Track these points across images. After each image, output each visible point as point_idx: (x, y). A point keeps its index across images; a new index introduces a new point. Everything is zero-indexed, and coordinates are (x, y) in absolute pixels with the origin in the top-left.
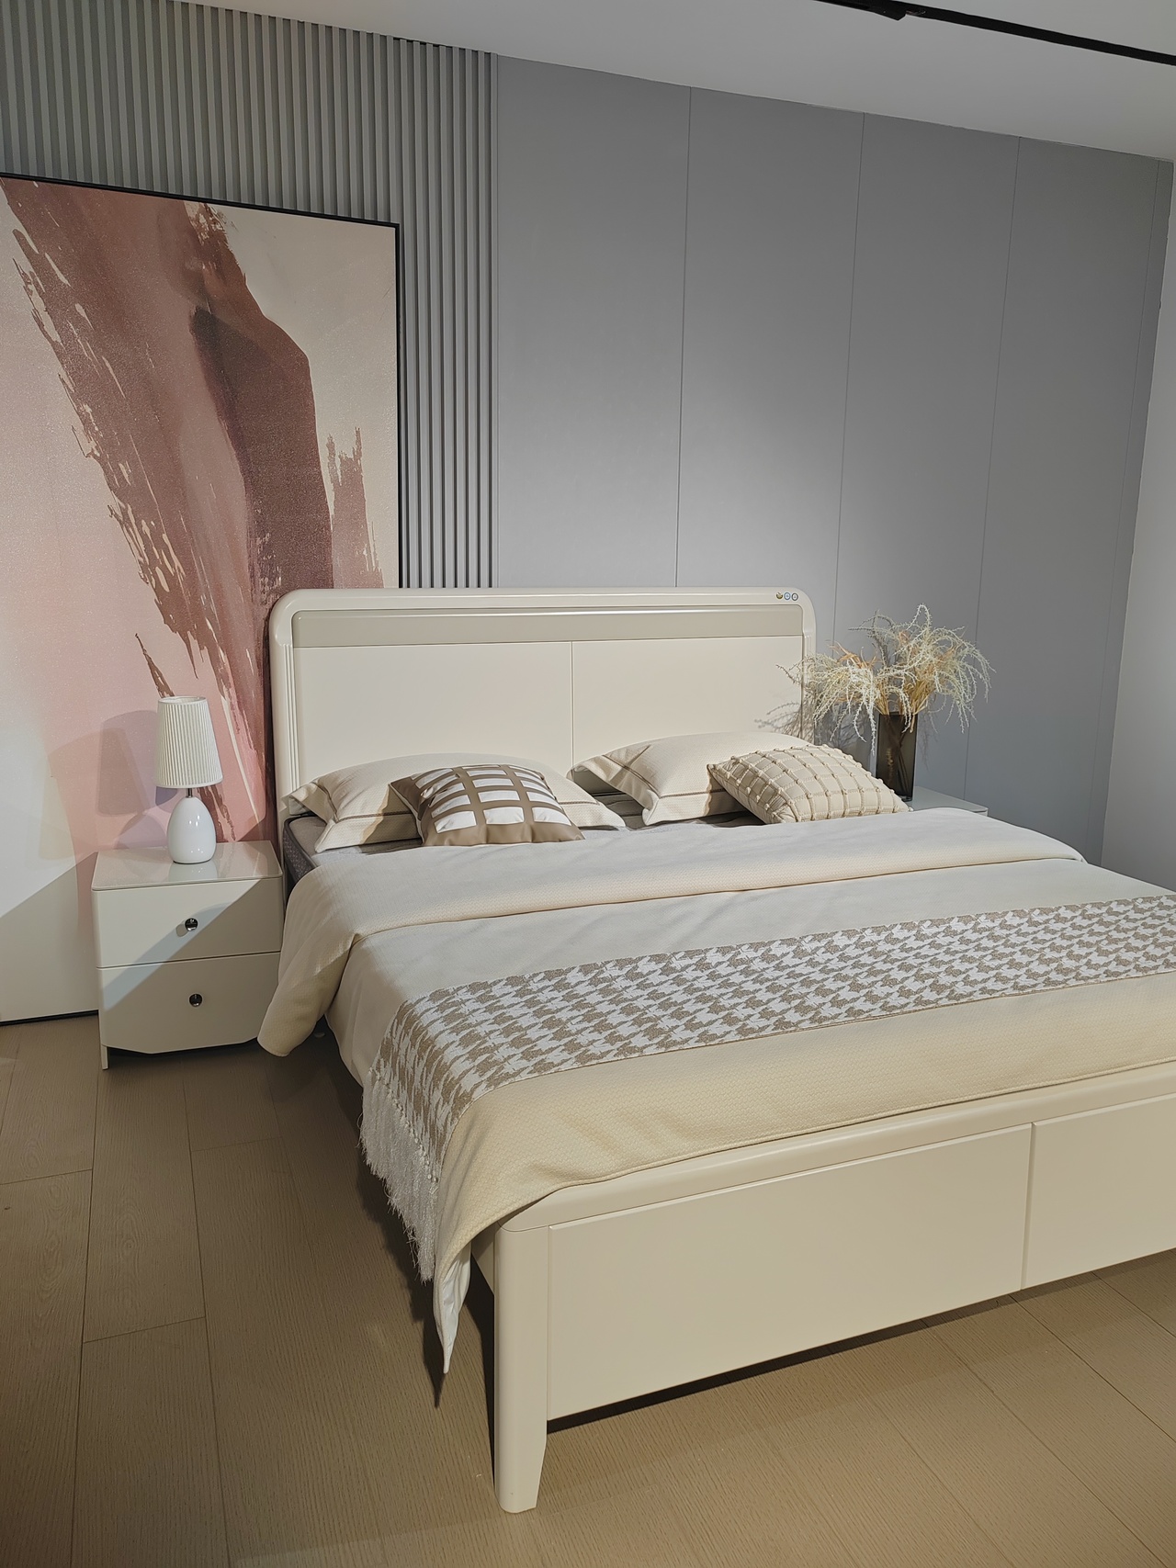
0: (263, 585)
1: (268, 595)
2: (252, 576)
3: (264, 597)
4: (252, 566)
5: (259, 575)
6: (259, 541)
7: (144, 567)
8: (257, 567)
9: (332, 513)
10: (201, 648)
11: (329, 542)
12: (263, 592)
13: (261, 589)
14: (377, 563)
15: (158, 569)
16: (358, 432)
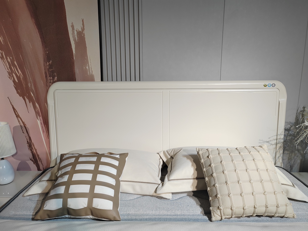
3: (51, 84)
4: (46, 73)
5: (48, 76)
6: (48, 64)
7: (9, 74)
9: (74, 52)
10: (30, 102)
11: (73, 63)
12: (50, 82)
13: (49, 81)
14: (92, 71)
15: (14, 74)
16: (83, 21)
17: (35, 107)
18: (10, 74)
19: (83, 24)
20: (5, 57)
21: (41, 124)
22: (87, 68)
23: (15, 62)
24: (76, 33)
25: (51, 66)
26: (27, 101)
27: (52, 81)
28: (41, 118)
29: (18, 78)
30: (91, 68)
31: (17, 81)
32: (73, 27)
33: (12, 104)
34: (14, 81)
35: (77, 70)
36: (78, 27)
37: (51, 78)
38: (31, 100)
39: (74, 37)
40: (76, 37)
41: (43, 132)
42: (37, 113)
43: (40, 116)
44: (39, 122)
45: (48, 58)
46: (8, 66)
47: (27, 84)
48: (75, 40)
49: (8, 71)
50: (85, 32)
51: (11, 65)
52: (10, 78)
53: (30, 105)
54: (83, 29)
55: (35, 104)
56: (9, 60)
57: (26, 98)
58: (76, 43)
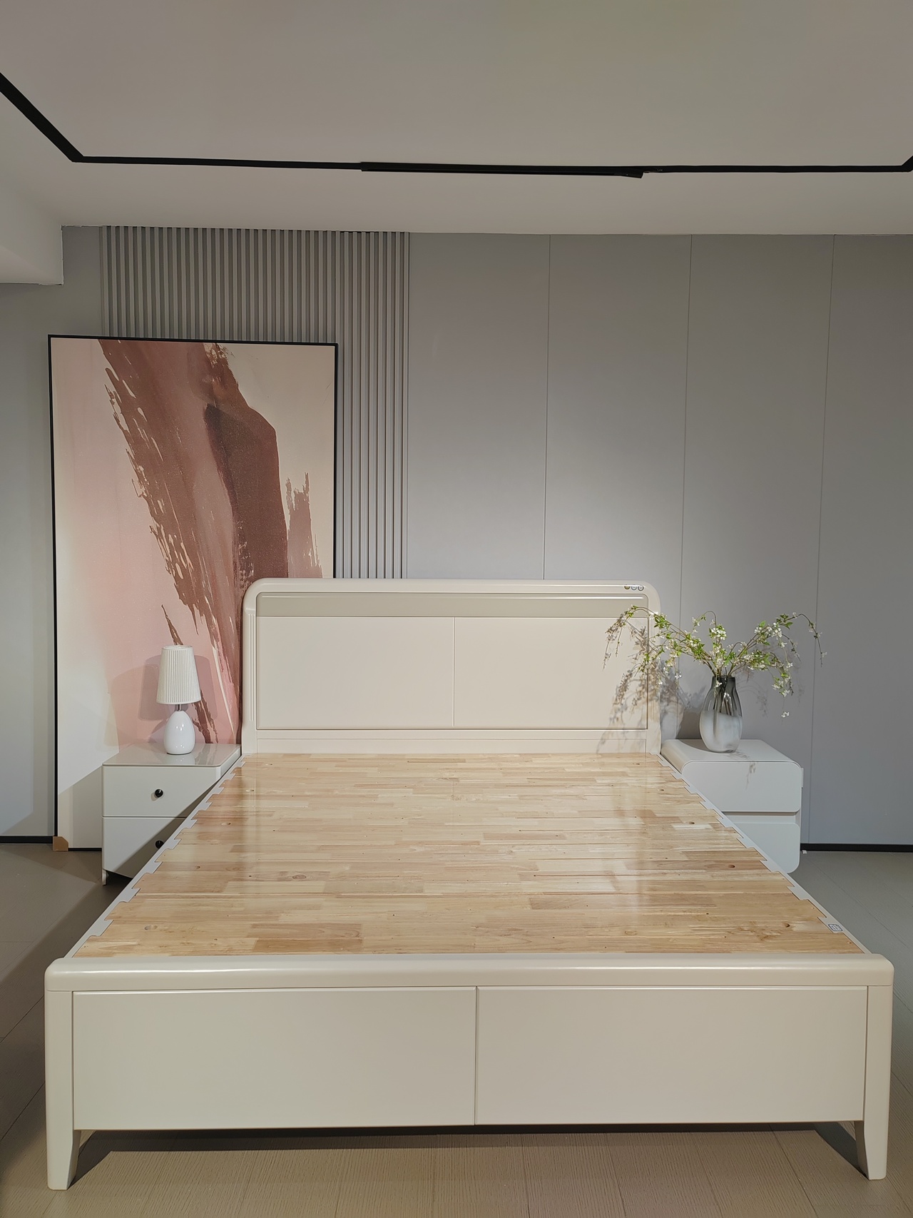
0: (242, 575)
1: (245, 582)
2: (235, 569)
3: (242, 583)
4: (235, 563)
5: (239, 568)
7: (169, 563)
8: (238, 564)
9: (288, 528)
10: (201, 615)
11: (286, 547)
12: (242, 580)
13: (240, 577)
14: (318, 561)
15: (177, 564)
16: (307, 476)
17: (209, 623)
18: (171, 565)
19: (307, 482)
20: (164, 536)
21: (219, 655)
22: (310, 554)
23: (182, 544)
24: (293, 495)
25: (245, 552)
26: (197, 612)
27: (244, 577)
28: (220, 643)
29: (184, 571)
30: (317, 555)
31: (182, 577)
32: (289, 485)
33: (168, 617)
34: (176, 577)
35: (291, 559)
36: (298, 487)
37: (244, 571)
38: (203, 610)
39: (289, 502)
40: (293, 502)
41: (222, 669)
42: (213, 635)
43: (217, 641)
44: (215, 651)
45: (241, 537)
46: (168, 550)
47: (199, 583)
48: (290, 507)
49: (167, 558)
50: (310, 495)
51: (175, 548)
52: (169, 571)
53: (202, 621)
54: (306, 490)
55: (212, 618)
56: (171, 540)
57: (195, 608)
58: (292, 513)
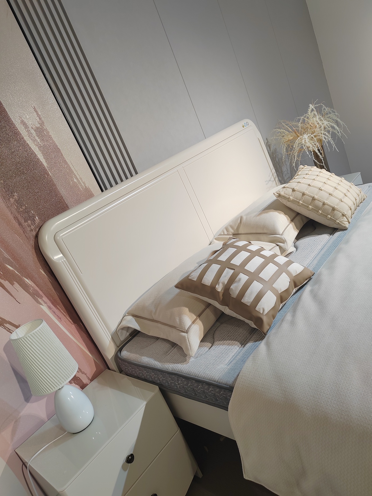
0: (29, 226)
2: (20, 224)
4: (16, 218)
5: (23, 221)
6: (12, 201)
8: (19, 218)
9: (45, 164)
12: (32, 230)
13: (29, 229)
14: (84, 183)
16: (35, 109)
17: (25, 287)
19: (38, 116)
21: (50, 308)
22: (75, 180)
24: (33, 131)
25: (19, 203)
26: (6, 284)
27: (32, 227)
30: (80, 178)
32: (23, 123)
36: (32, 121)
37: (29, 222)
39: (33, 139)
40: (37, 139)
41: (59, 319)
42: (34, 295)
44: (45, 308)
48: (37, 144)
50: (48, 127)
53: (16, 289)
54: (42, 124)
55: (24, 281)
58: (41, 149)
